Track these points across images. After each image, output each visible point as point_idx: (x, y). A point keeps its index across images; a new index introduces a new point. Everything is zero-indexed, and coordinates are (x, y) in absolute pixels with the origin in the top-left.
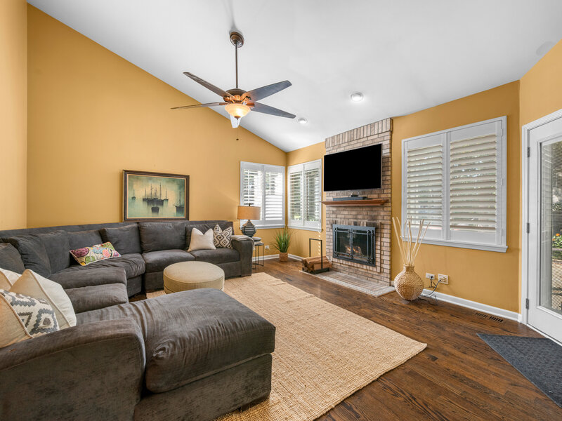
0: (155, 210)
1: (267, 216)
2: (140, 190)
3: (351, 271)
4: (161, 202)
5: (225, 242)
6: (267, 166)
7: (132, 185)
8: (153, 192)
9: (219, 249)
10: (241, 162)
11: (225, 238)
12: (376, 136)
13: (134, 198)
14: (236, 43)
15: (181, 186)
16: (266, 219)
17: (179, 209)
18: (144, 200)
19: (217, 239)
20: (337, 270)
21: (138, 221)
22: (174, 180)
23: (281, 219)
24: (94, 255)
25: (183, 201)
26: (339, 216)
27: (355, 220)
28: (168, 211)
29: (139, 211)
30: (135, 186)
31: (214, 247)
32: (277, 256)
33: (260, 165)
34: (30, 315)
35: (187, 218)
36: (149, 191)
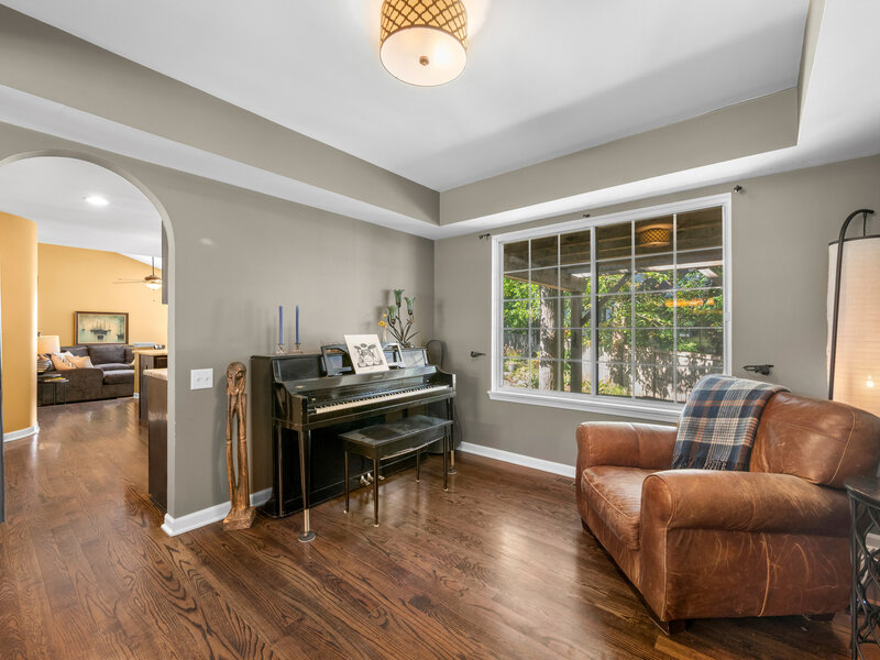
0: (100, 338)
2: (88, 324)
4: (105, 332)
7: (82, 321)
8: (98, 326)
13: (84, 330)
15: (122, 321)
17: (120, 337)
18: (91, 331)
21: (86, 345)
22: (116, 317)
25: (124, 331)
28: (112, 338)
29: (87, 338)
30: (84, 321)
35: (127, 343)
36: (95, 325)
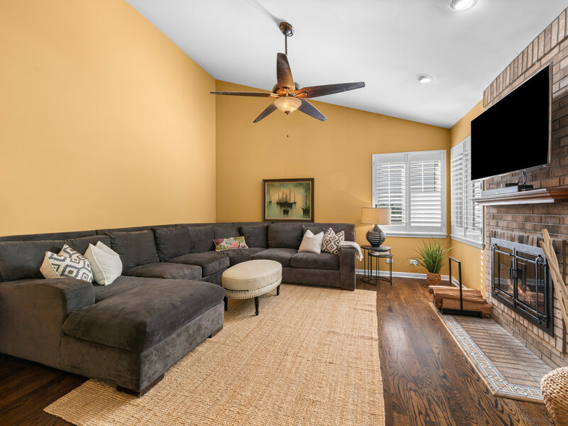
0: (286, 212)
1: (412, 220)
2: (276, 195)
3: (516, 329)
4: (290, 205)
5: (332, 246)
6: (413, 154)
7: (269, 192)
8: (284, 197)
9: (323, 254)
10: (373, 155)
11: (332, 243)
12: (556, 50)
13: (270, 202)
14: (285, 33)
15: (307, 189)
16: (412, 224)
17: (306, 211)
18: (278, 203)
19: (325, 242)
20: (497, 321)
22: (301, 184)
23: (439, 225)
24: (225, 245)
25: (309, 203)
26: (501, 224)
27: (521, 234)
28: (297, 213)
29: (274, 213)
30: (271, 192)
31: (318, 251)
32: (423, 276)
33: (402, 154)
34: (59, 266)
35: (313, 220)
36: (281, 196)
